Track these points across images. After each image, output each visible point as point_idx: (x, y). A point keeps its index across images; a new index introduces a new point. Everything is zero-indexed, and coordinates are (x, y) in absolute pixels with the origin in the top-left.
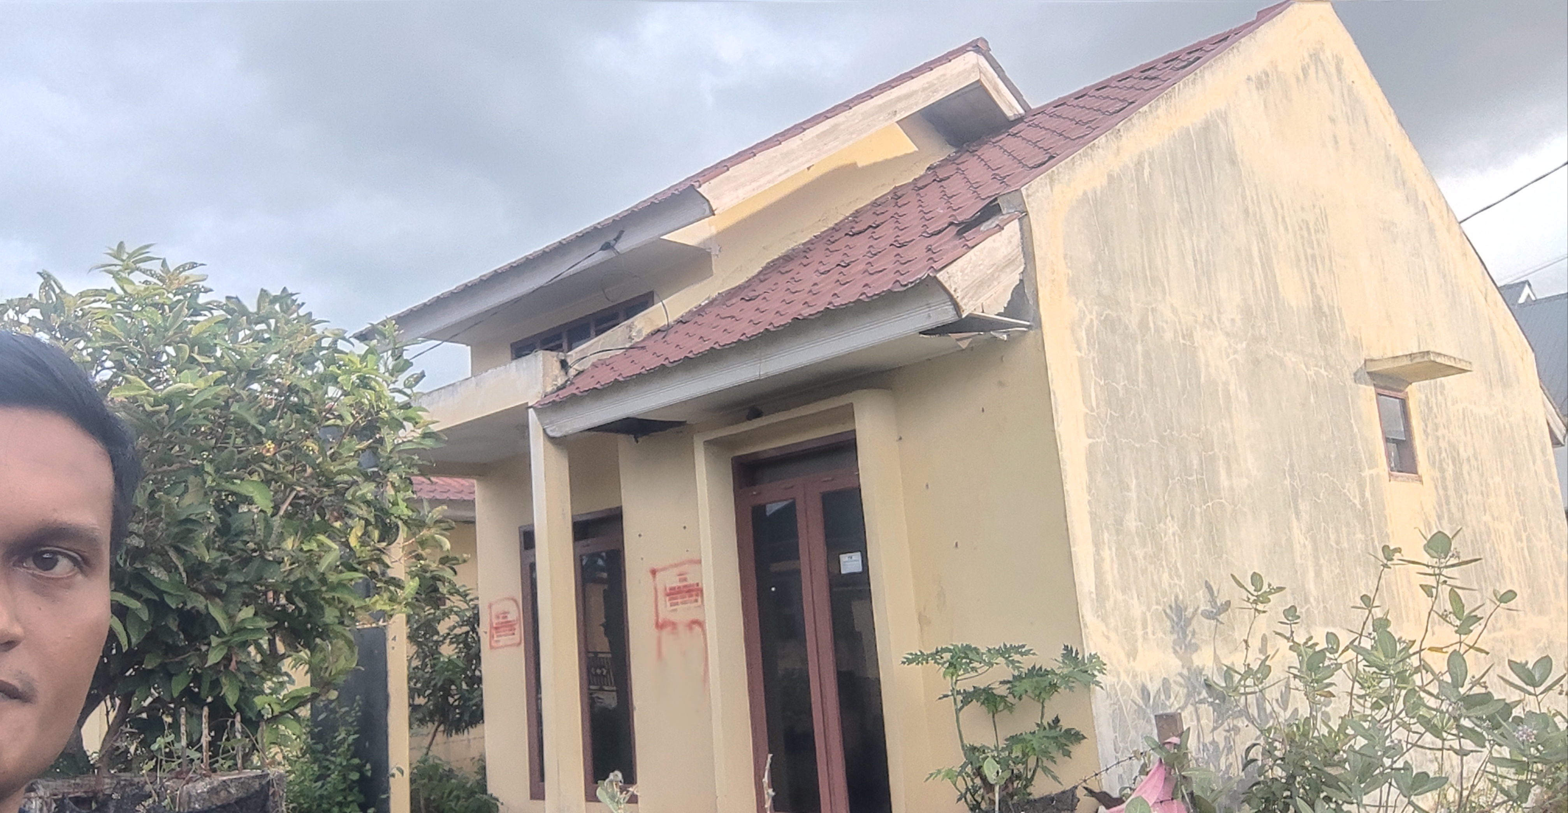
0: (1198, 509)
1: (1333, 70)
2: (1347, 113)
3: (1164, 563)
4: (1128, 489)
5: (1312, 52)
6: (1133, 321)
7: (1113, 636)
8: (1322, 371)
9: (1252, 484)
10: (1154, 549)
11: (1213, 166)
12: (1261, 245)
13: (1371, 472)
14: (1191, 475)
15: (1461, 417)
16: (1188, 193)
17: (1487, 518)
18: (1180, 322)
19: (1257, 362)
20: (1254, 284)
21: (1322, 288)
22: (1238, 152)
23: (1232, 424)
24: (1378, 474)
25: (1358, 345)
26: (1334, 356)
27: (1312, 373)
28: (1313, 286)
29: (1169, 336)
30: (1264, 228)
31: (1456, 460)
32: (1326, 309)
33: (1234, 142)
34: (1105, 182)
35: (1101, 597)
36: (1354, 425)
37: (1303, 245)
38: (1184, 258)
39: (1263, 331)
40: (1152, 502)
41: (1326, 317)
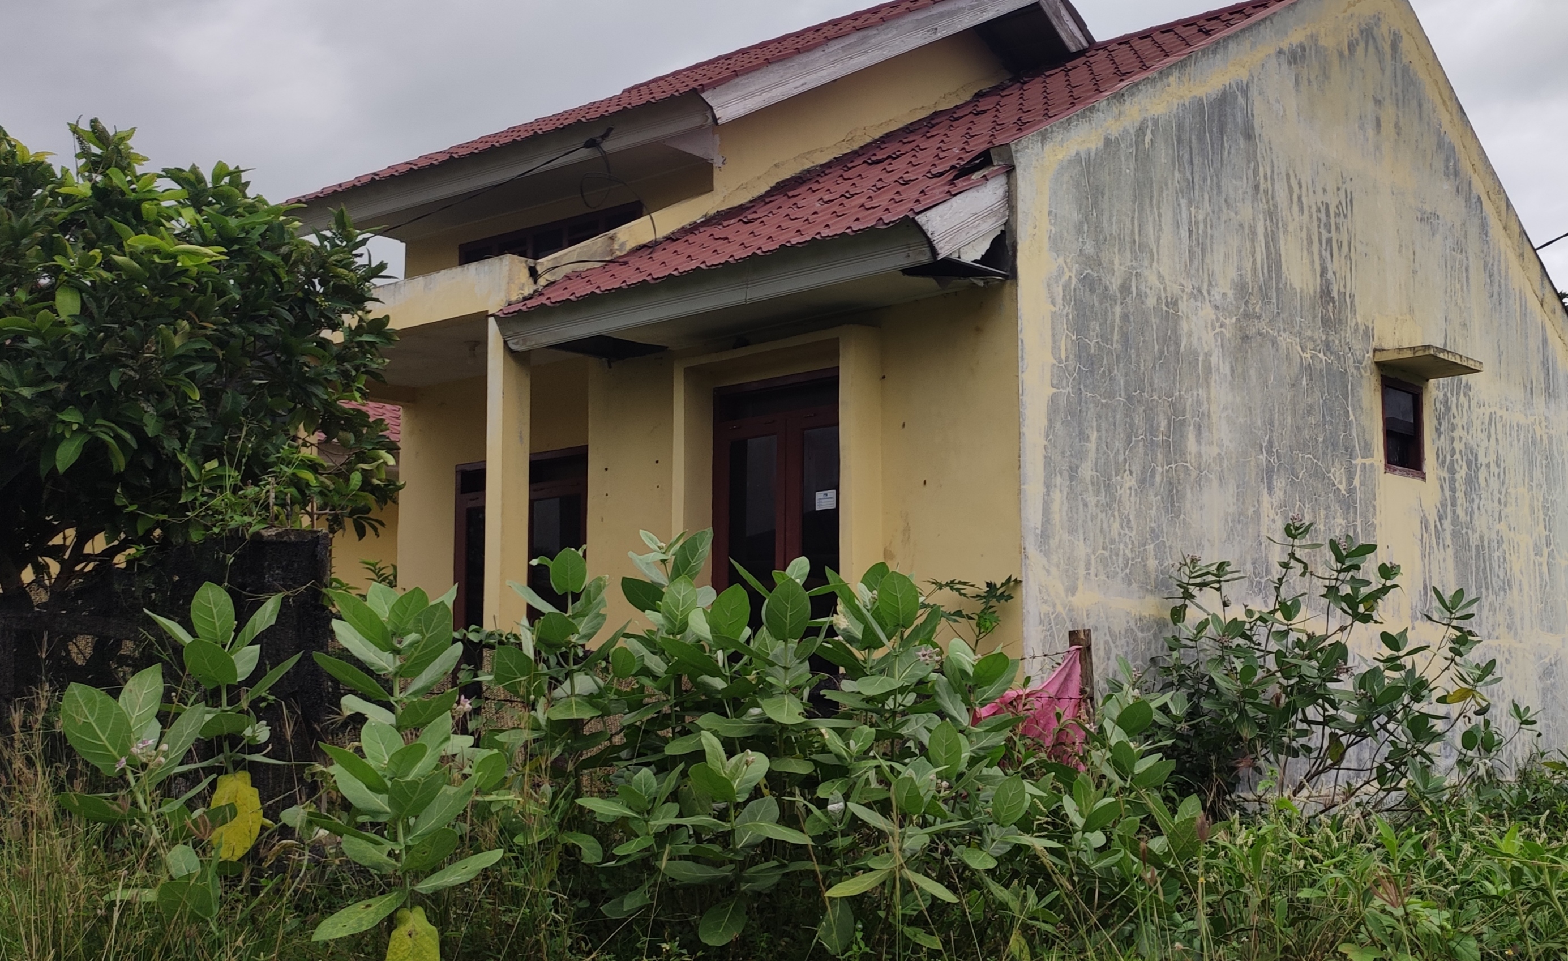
0: (1159, 469)
1: (1387, 48)
2: (1396, 94)
3: (1116, 514)
4: (1087, 439)
5: (1364, 26)
6: (1114, 283)
7: (1054, 570)
8: (1321, 355)
9: (1223, 454)
10: (1108, 499)
11: (1225, 138)
12: (1268, 222)
13: (1364, 461)
14: (1157, 437)
15: (1487, 421)
16: (1192, 164)
17: (1502, 527)
18: (1165, 289)
19: (1245, 338)
20: (1254, 262)
21: (1334, 273)
22: (1256, 126)
23: (1209, 393)
24: (1372, 465)
25: (1368, 334)
26: (1337, 342)
27: (1309, 356)
28: (1324, 271)
29: (1151, 302)
30: (1275, 206)
31: (1472, 463)
32: (1335, 294)
33: (1253, 115)
34: (1101, 144)
35: (1045, 536)
36: (1351, 413)
37: (1319, 227)
38: (1178, 227)
39: (1257, 310)
40: (1112, 456)
41: (1334, 303)
